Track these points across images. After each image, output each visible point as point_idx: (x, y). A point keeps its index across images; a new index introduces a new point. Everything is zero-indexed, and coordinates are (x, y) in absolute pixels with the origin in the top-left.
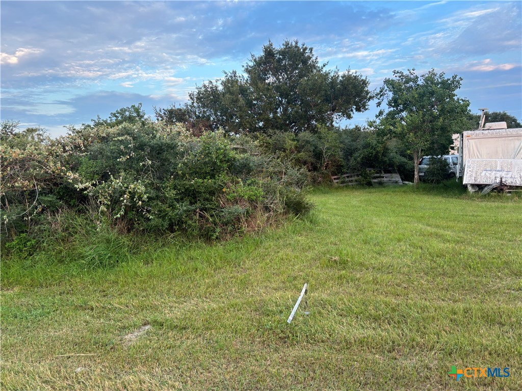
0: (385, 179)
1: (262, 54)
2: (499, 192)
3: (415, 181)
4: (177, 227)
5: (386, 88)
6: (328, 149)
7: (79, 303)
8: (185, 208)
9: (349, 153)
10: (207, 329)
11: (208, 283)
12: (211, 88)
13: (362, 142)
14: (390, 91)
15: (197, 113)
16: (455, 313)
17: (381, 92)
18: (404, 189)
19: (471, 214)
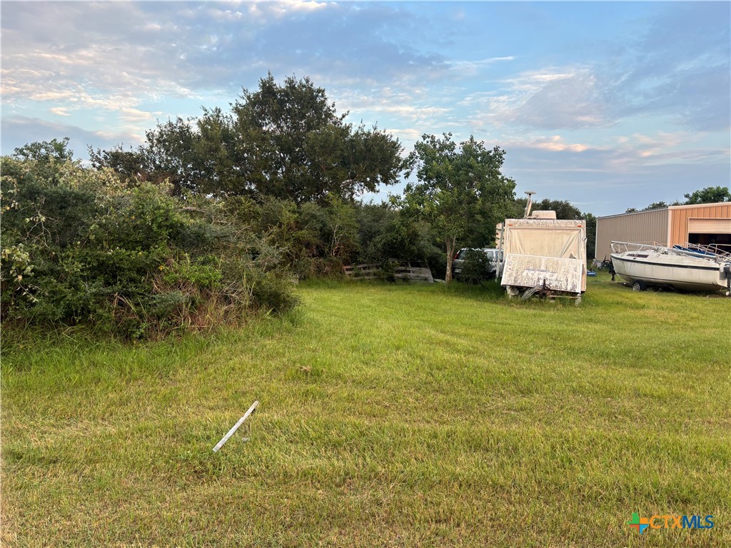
0: (411, 274)
1: (259, 90)
2: (541, 297)
3: (447, 278)
4: (80, 318)
5: (417, 154)
6: (340, 228)
8: (94, 290)
9: (368, 236)
10: (90, 461)
11: (112, 399)
12: (180, 127)
13: (386, 224)
14: (422, 159)
15: (157, 163)
16: (436, 437)
17: (411, 158)
18: (431, 288)
19: (501, 321)
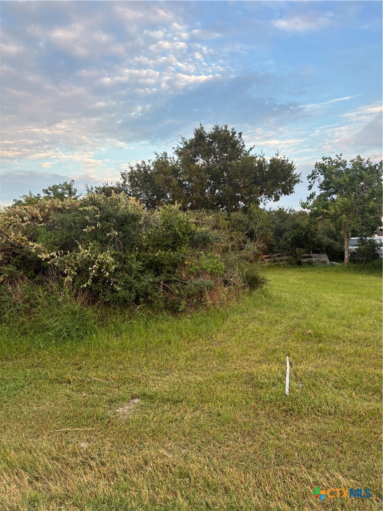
0: (314, 259)
1: (193, 137)
3: (346, 261)
4: (143, 299)
5: (318, 171)
7: (53, 376)
9: (279, 233)
12: (144, 168)
13: (291, 224)
14: (322, 174)
17: (313, 174)
